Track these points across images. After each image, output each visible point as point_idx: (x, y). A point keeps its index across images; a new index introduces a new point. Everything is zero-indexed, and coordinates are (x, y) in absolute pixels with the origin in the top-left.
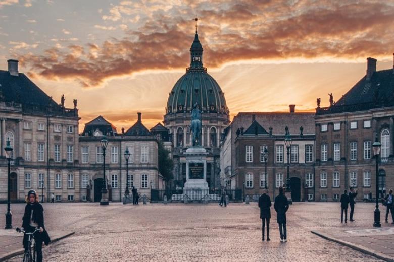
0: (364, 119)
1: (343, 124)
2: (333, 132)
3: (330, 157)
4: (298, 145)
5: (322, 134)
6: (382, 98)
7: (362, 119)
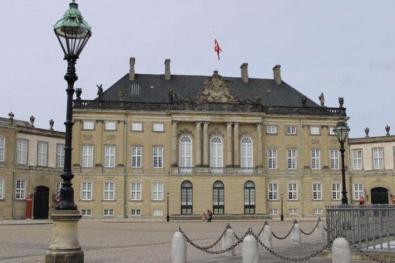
0: (154, 120)
1: (122, 124)
2: (104, 132)
3: (99, 162)
4: (47, 143)
5: (85, 133)
6: (186, 100)
7: (151, 120)
